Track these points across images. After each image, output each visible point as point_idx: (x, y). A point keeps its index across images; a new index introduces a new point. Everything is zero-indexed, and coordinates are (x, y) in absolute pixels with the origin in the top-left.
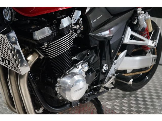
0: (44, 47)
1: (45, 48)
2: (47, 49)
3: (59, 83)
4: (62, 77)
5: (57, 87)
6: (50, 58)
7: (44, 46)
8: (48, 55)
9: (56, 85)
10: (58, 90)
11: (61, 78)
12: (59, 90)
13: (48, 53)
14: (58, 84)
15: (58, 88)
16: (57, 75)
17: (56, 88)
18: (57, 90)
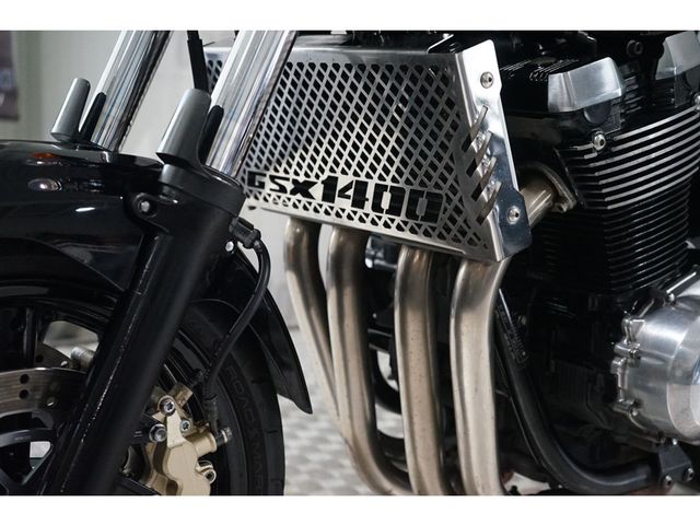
0: (590, 151)
1: (594, 155)
2: (603, 163)
3: (630, 340)
4: (646, 314)
5: (622, 357)
6: (610, 207)
7: (590, 146)
8: (604, 191)
9: (618, 347)
10: (623, 375)
11: (641, 315)
12: (627, 372)
13: (604, 182)
14: (625, 341)
15: (625, 364)
16: (619, 300)
17: (614, 362)
18: (619, 372)
